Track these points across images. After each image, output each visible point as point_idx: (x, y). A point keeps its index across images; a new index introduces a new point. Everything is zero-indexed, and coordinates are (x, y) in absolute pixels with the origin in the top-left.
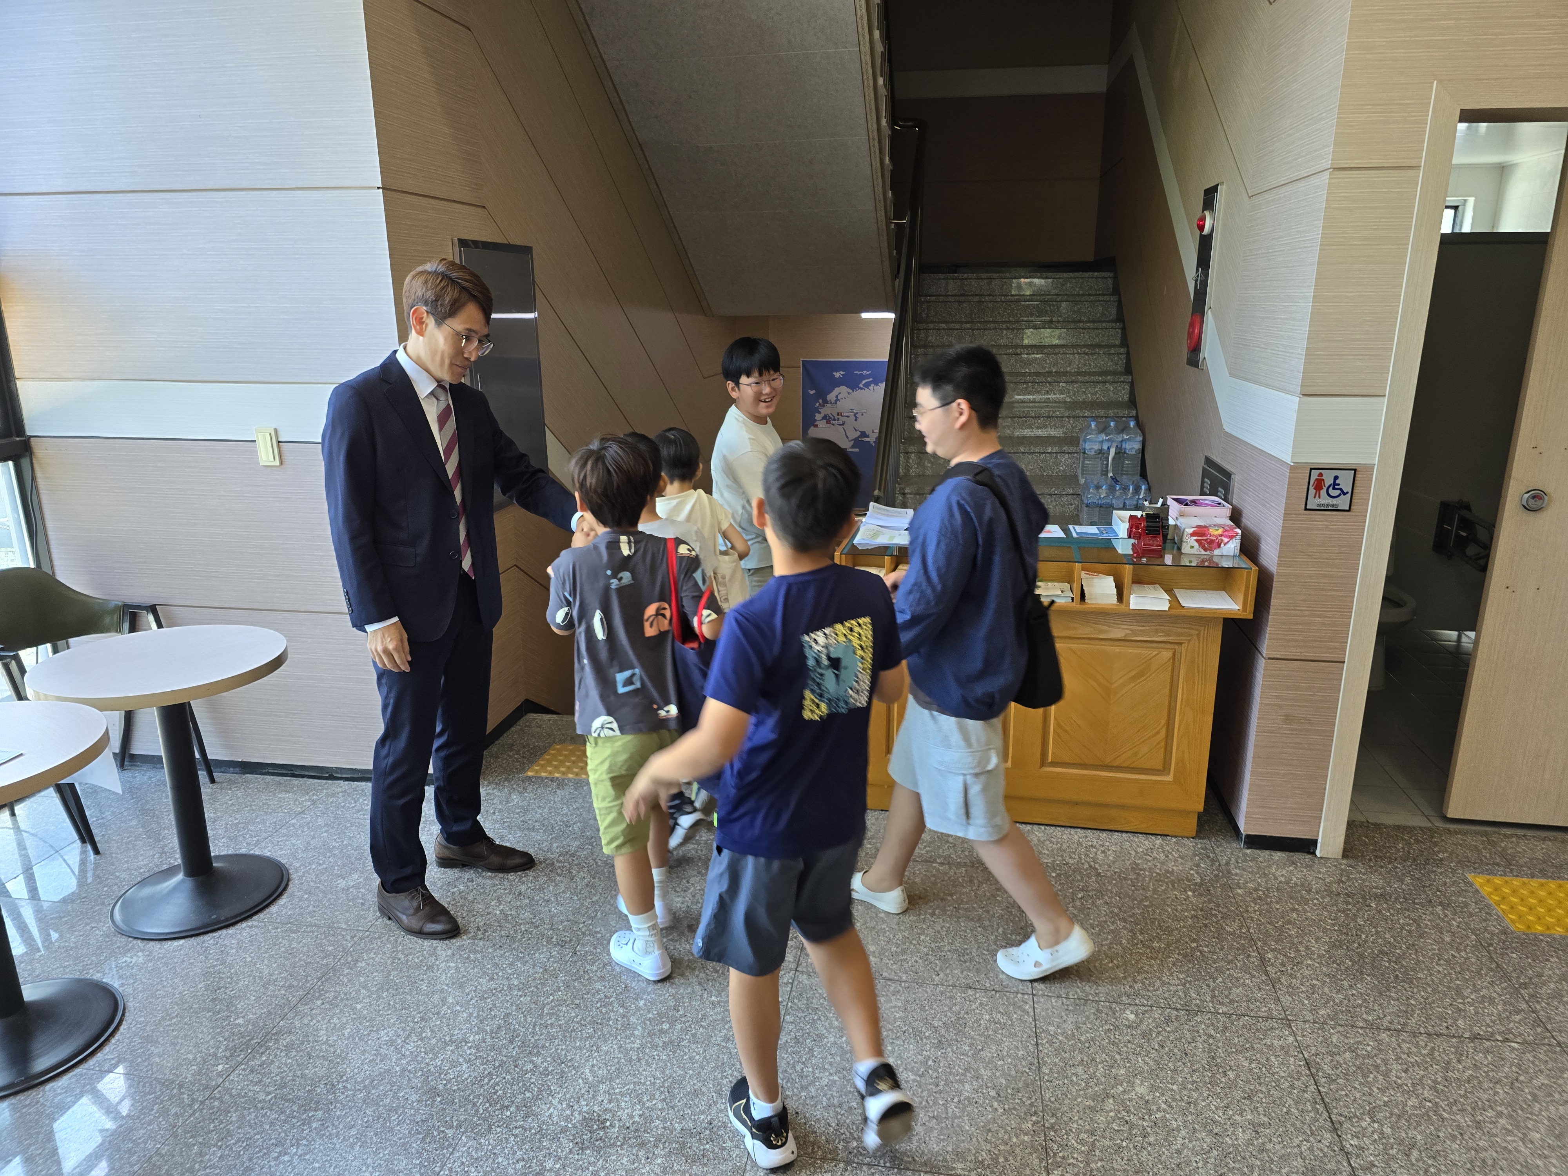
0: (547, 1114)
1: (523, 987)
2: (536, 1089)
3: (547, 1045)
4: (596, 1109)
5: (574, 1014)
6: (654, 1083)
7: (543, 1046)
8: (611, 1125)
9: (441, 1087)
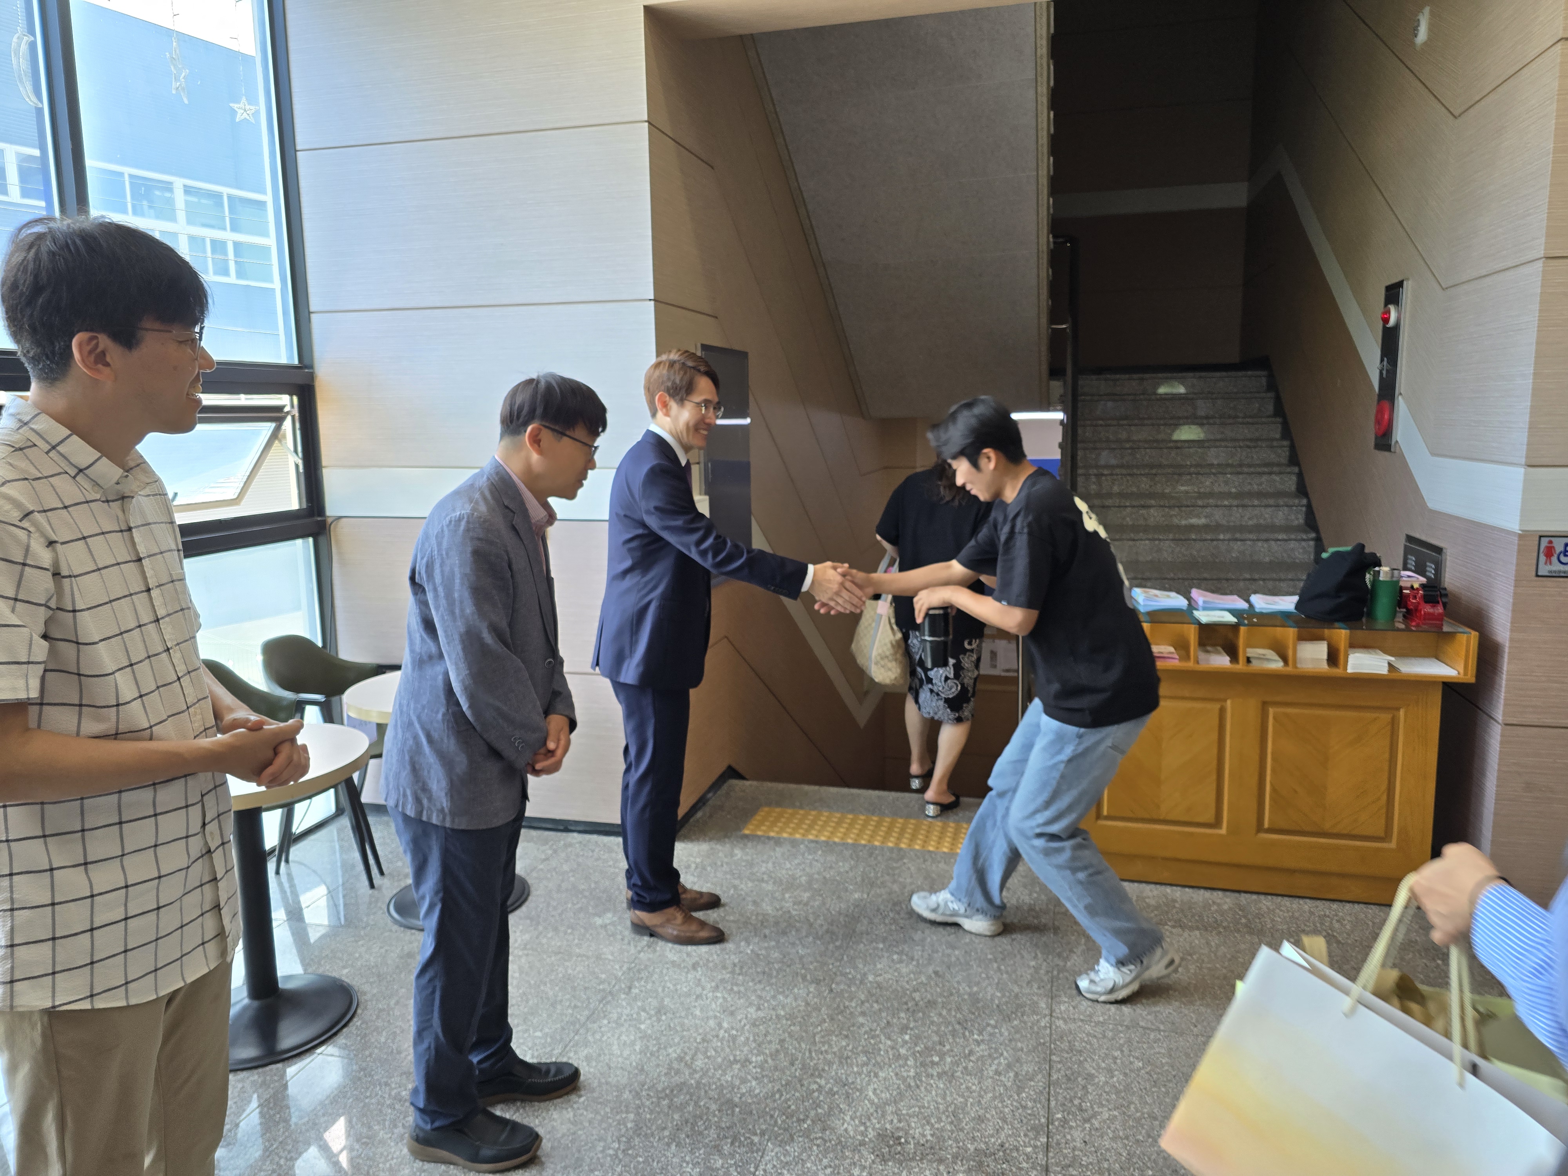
0: (842, 1128)
1: (791, 1017)
2: (826, 1106)
3: (826, 1068)
4: (888, 1126)
5: (844, 1043)
6: (938, 1108)
7: (823, 1070)
8: (906, 1141)
9: (736, 1100)
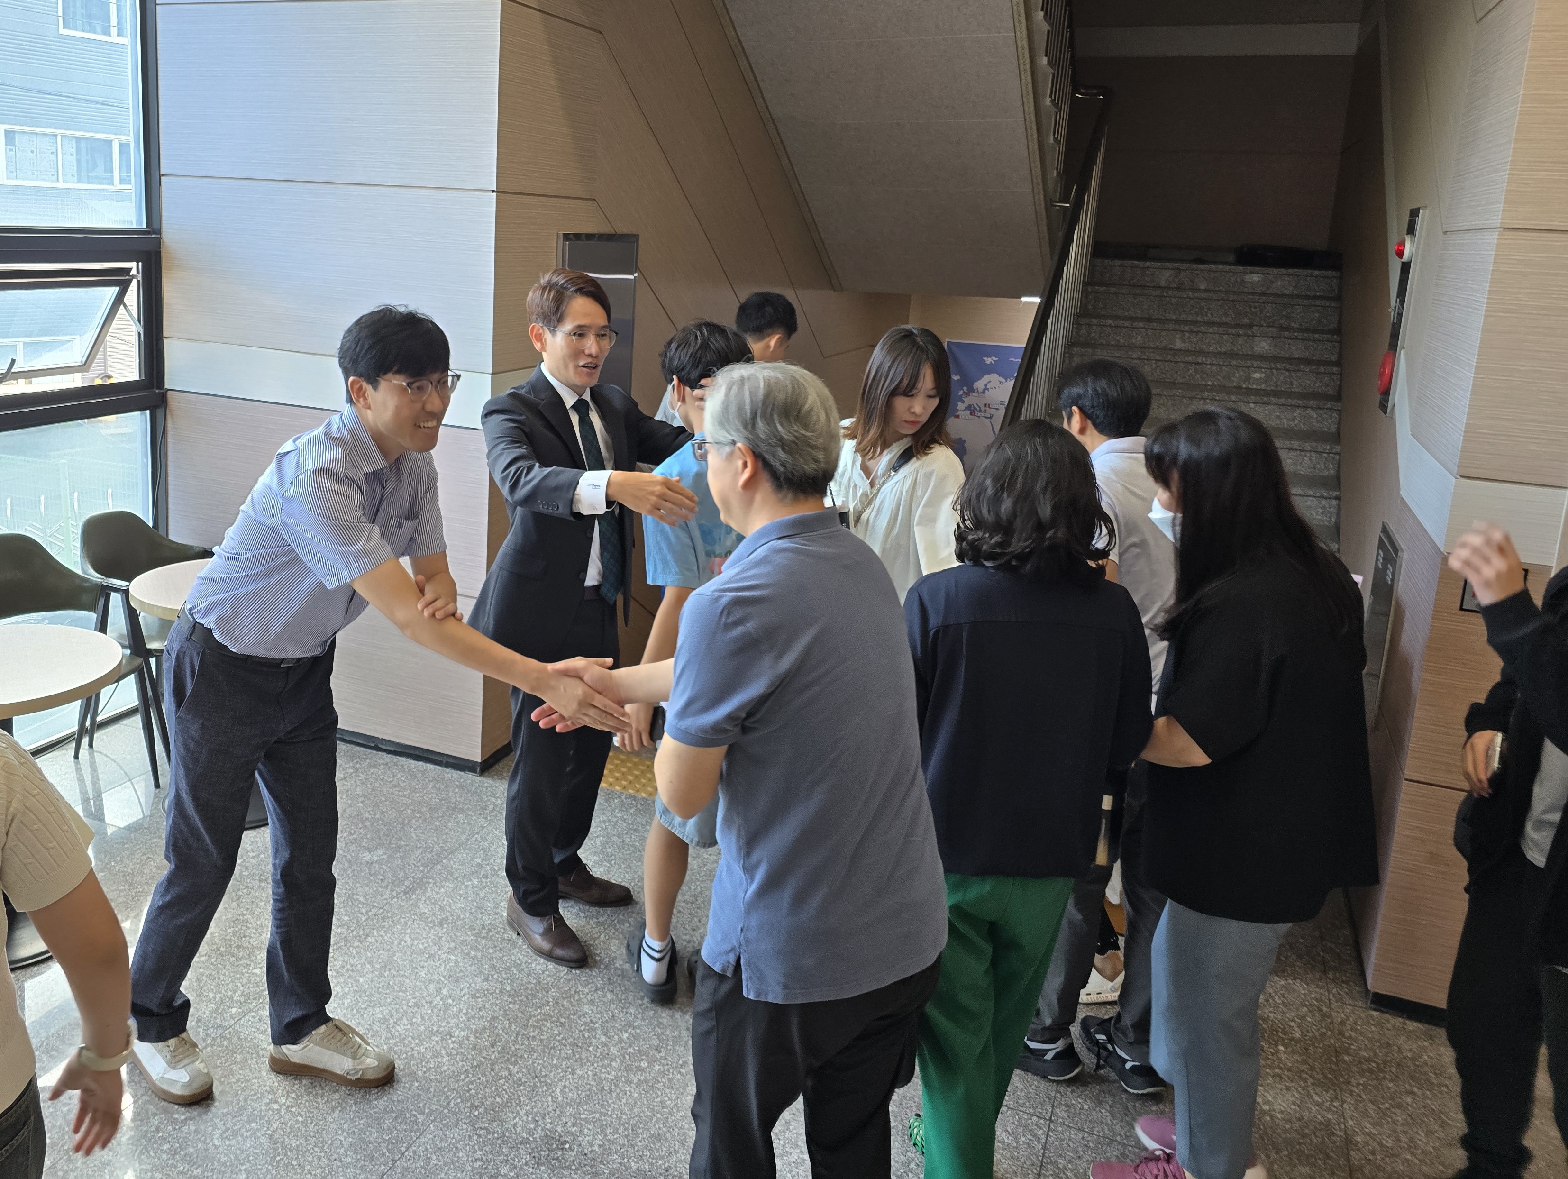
0: (512, 1123)
1: (514, 995)
2: (506, 1097)
3: (526, 1056)
4: (559, 1129)
5: (556, 1032)
6: (620, 1118)
7: (522, 1057)
8: (570, 1147)
9: (420, 1073)
